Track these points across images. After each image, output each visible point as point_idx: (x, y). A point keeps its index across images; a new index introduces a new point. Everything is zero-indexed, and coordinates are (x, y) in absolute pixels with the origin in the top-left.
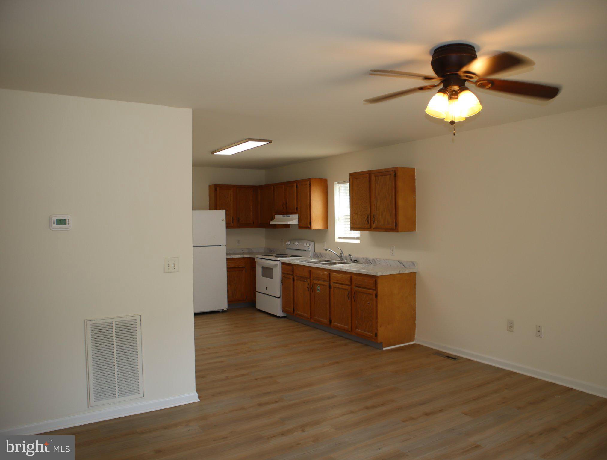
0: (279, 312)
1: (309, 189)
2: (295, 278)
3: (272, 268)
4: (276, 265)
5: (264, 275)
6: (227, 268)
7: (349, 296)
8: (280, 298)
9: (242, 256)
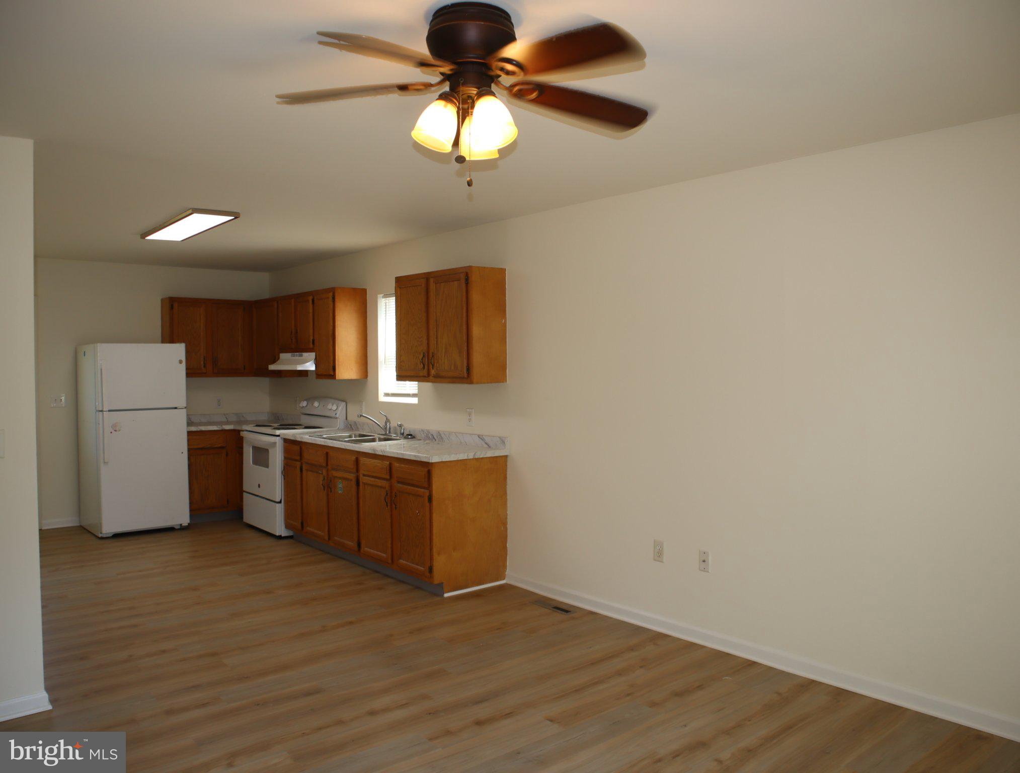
0: (280, 529)
1: (332, 306)
2: (304, 467)
3: (266, 448)
4: (275, 444)
5: (256, 462)
6: (189, 450)
7: (386, 499)
8: (280, 502)
9: (219, 428)
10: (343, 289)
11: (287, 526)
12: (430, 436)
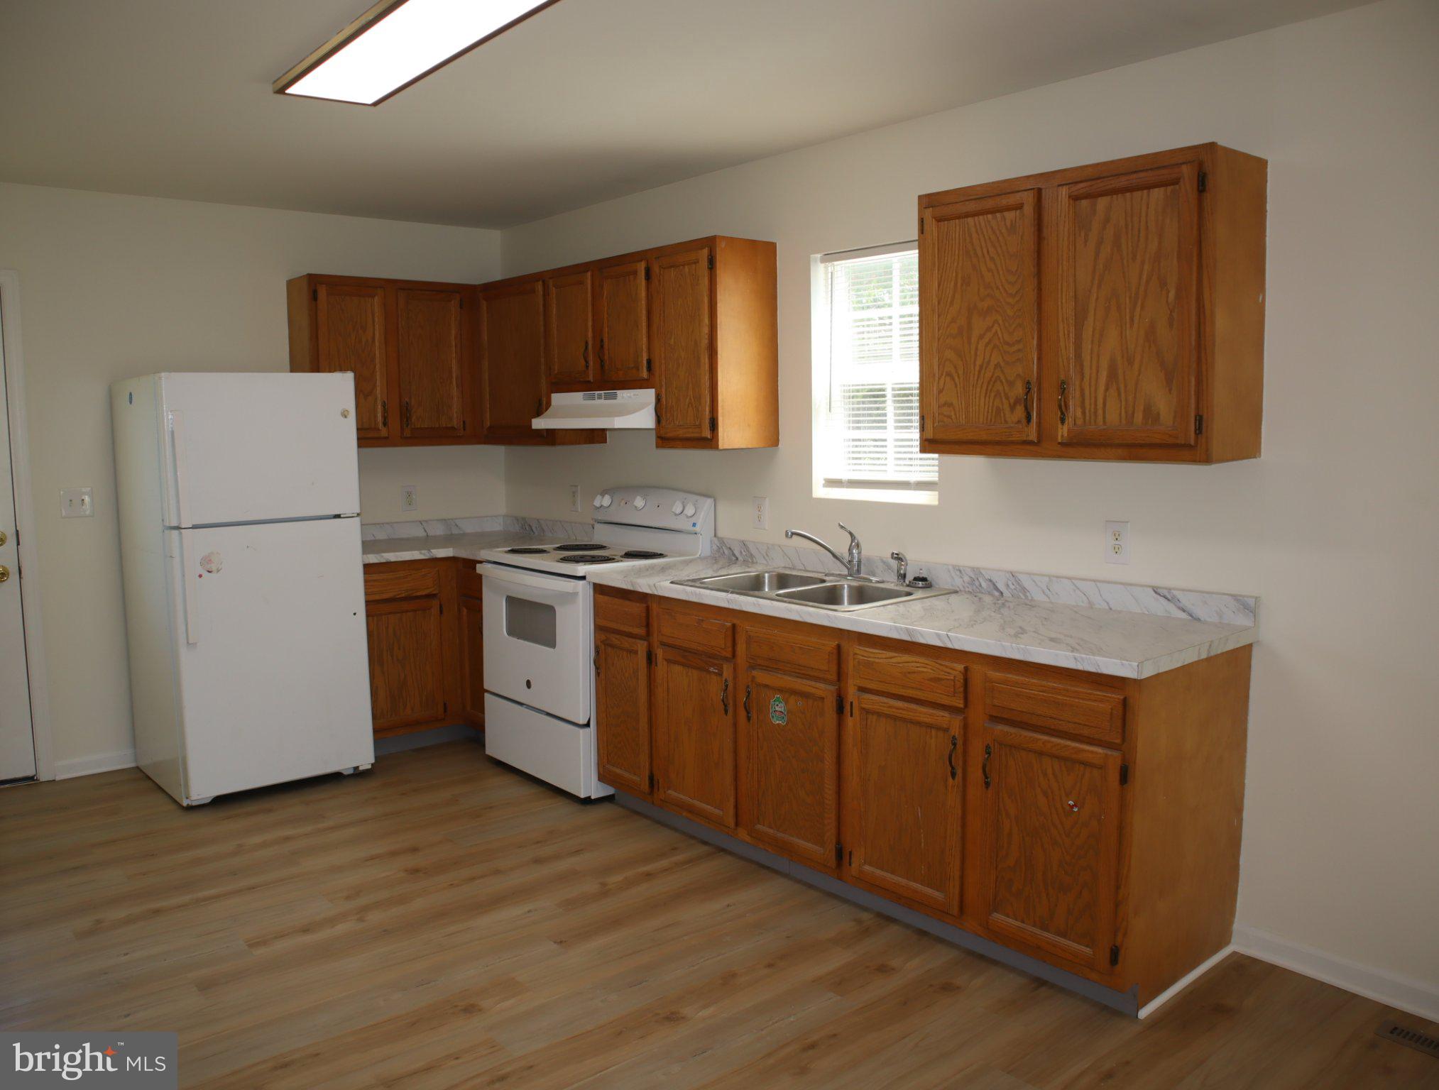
0: (587, 783)
1: (706, 281)
2: (660, 653)
3: (549, 604)
4: (570, 597)
5: (515, 630)
6: (368, 603)
7: (951, 758)
8: (588, 725)
9: (424, 554)
10: (731, 241)
11: (602, 778)
12: (984, 584)
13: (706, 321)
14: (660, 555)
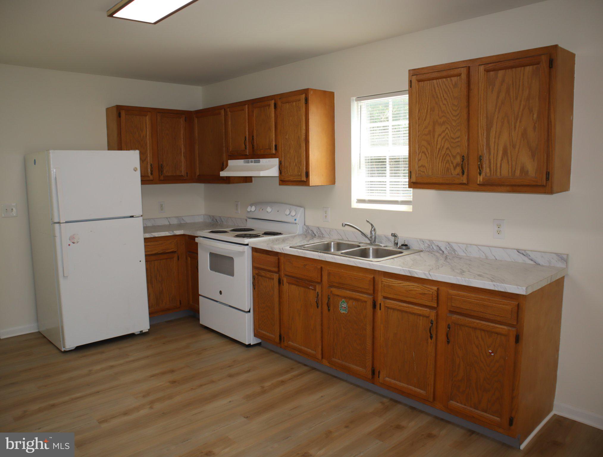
0: (249, 338)
1: (304, 109)
2: (285, 280)
3: (231, 256)
4: (242, 253)
5: (214, 268)
6: (146, 256)
8: (249, 311)
9: (171, 233)
10: (315, 91)
11: (256, 335)
12: (435, 248)
13: (304, 127)
14: (280, 234)
